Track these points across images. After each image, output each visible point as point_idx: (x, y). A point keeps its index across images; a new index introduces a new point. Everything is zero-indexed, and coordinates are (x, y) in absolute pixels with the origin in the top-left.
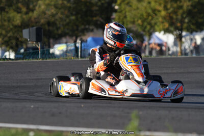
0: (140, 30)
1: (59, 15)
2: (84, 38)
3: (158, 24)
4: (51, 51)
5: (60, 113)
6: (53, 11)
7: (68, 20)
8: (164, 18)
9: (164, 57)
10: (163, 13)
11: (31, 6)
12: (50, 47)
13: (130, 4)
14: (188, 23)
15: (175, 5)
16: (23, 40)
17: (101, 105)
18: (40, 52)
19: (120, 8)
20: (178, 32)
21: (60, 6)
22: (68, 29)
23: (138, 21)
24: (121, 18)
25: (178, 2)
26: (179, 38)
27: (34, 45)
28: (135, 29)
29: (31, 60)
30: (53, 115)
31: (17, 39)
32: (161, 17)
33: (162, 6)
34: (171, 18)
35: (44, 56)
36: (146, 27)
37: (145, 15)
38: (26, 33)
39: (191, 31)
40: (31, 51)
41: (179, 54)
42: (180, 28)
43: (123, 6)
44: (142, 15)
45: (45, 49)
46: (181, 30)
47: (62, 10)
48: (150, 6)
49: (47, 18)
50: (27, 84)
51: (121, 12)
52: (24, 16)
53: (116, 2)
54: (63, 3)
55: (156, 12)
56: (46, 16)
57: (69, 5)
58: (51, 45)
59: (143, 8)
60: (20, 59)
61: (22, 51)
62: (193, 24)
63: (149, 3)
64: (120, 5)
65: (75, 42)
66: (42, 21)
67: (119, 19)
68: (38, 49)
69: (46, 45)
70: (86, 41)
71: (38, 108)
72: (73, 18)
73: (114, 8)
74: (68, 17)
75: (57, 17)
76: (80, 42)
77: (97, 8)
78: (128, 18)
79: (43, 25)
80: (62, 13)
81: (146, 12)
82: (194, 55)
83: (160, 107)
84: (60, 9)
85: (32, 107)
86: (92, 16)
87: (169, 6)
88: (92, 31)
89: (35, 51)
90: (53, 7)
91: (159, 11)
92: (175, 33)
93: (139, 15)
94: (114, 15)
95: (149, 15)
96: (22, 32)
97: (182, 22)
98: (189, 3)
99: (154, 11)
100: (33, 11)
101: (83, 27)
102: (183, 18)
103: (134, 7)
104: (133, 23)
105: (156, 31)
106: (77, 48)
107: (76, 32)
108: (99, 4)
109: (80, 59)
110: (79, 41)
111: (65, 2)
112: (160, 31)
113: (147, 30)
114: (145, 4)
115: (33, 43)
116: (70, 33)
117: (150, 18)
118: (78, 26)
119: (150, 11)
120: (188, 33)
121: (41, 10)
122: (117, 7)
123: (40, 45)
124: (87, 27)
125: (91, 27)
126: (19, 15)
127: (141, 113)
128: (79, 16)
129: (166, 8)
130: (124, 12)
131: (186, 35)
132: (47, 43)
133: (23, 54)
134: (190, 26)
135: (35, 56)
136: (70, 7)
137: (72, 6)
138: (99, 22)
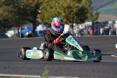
1: (10, 16)
2: (23, 27)
4: (6, 34)
5: (9, 67)
6: (7, 13)
7: (14, 18)
8: (64, 17)
10: (63, 14)
12: (5, 32)
13: (47, 10)
14: (76, 19)
15: (69, 10)
20: (71, 24)
21: (10, 11)
23: (50, 18)
24: (42, 17)
25: (71, 9)
26: (72, 27)
30: (5, 68)
32: (62, 16)
33: (63, 10)
34: (67, 17)
35: (2, 37)
39: (78, 23)
43: (43, 11)
44: (53, 15)
45: (2, 33)
46: (73, 23)
47: (12, 13)
48: (57, 11)
49: (3, 17)
51: (42, 14)
53: (39, 9)
54: (12, 9)
55: (60, 14)
56: (3, 16)
57: (15, 10)
58: (6, 31)
59: (53, 12)
62: (78, 20)
63: (56, 9)
64: (41, 10)
65: (18, 29)
66: (1, 19)
67: (41, 17)
70: (24, 29)
72: (17, 17)
73: (38, 12)
74: (14, 16)
75: (9, 17)
77: (29, 12)
78: (46, 17)
80: (11, 15)
81: (55, 14)
82: (79, 36)
83: (60, 63)
86: (27, 16)
87: (66, 11)
90: (6, 12)
91: (61, 13)
93: (51, 16)
94: (38, 16)
97: (73, 18)
98: (77, 9)
99: (59, 13)
103: (49, 11)
104: (48, 19)
106: (19, 32)
107: (19, 24)
108: (31, 10)
109: (20, 38)
110: (20, 29)
111: (13, 9)
114: (54, 10)
116: (16, 25)
118: (19, 21)
119: (57, 13)
120: (76, 24)
122: (40, 11)
124: (24, 21)
125: (27, 22)
127: (50, 66)
128: (20, 16)
129: (65, 12)
130: (43, 14)
131: (75, 26)
132: (4, 30)
136: (15, 12)
137: (17, 11)
138: (30, 19)
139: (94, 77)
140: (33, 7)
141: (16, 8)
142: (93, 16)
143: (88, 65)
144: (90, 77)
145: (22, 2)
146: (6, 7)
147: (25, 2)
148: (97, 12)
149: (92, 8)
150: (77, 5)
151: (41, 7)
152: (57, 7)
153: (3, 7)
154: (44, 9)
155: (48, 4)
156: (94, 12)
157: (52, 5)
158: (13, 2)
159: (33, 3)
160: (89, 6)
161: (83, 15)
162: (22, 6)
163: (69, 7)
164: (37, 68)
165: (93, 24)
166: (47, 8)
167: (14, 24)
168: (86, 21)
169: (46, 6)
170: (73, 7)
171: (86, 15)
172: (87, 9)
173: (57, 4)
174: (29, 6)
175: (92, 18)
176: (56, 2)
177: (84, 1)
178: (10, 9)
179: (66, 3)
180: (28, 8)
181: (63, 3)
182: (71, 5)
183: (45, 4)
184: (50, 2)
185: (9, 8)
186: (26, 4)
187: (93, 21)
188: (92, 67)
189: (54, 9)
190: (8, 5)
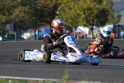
0: (70, 25)
2: (40, 29)
3: (80, 22)
4: (22, 36)
5: (26, 70)
6: (23, 14)
7: (31, 20)
8: (84, 19)
9: (83, 40)
10: (83, 16)
11: (11, 12)
13: (65, 11)
14: (96, 21)
15: (89, 12)
16: (6, 30)
17: (49, 66)
18: (15, 37)
19: (59, 13)
20: (91, 27)
21: (27, 12)
22: (31, 24)
23: (69, 20)
25: (91, 10)
26: (92, 29)
27: (12, 33)
28: (67, 25)
29: (11, 41)
30: (22, 71)
31: (3, 30)
32: (82, 18)
33: (83, 12)
34: (87, 19)
35: (18, 39)
36: (73, 24)
37: (73, 17)
38: (8, 27)
39: (98, 26)
40: (11, 36)
41: (92, 38)
42: (92, 24)
43: (61, 12)
44: (72, 17)
45: (18, 35)
46: (93, 25)
47: (28, 14)
48: (76, 12)
49: (19, 19)
50: (9, 54)
51: (60, 15)
52: (7, 17)
53: (57, 10)
54: (28, 10)
55: (79, 16)
56: (19, 17)
57: (32, 11)
58: (22, 33)
59: (72, 13)
60: (5, 41)
61: (6, 36)
62: (99, 22)
63: (75, 10)
64: (59, 11)
65: (35, 32)
66: (17, 20)
68: (15, 35)
69: (19, 33)
70: (41, 31)
71: (14, 67)
72: (34, 18)
73: (56, 13)
74: (31, 18)
75: (25, 18)
76: (37, 31)
77: (47, 13)
78: (64, 19)
79: (17, 22)
80: (28, 16)
81: (74, 16)
83: (80, 67)
84: (27, 13)
85: (11, 66)
86: (44, 18)
87: (86, 12)
88: (44, 25)
89: (13, 36)
90: (23, 12)
91: (81, 15)
92: (89, 27)
93: (70, 17)
94: (56, 17)
95: (75, 17)
96: (6, 26)
97: (93, 21)
98: (97, 11)
99: (78, 15)
100: (12, 14)
101: (39, 23)
102: (94, 19)
103: (67, 13)
104: (67, 21)
105: (79, 26)
106: (36, 35)
107: (35, 26)
108: (48, 11)
109: (37, 41)
111: (30, 10)
112: (81, 26)
113: (74, 25)
115: (12, 32)
116: (32, 27)
117: (76, 19)
118: (36, 23)
119: (76, 15)
120: (97, 27)
121: (16, 14)
122: (58, 13)
123: (15, 33)
124: (42, 23)
125: (44, 24)
126: (5, 17)
127: (70, 70)
128: (38, 17)
130: (61, 15)
131: (95, 28)
132: (20, 32)
133: (6, 38)
134: (97, 23)
135: (13, 39)
136: (32, 13)
137: (34, 12)
138: (48, 21)
139: (117, 82)
140: (51, 8)
141: (33, 9)
142: (114, 19)
143: (110, 69)
144: (113, 82)
145: (39, 3)
146: (23, 8)
147: (42, 3)
148: (119, 14)
149: (114, 10)
150: (97, 6)
151: (59, 9)
152: (77, 8)
153: (19, 7)
154: (63, 10)
155: (66, 5)
156: (116, 15)
157: (71, 6)
158: (30, 2)
159: (51, 4)
160: (111, 8)
161: (104, 18)
162: (39, 6)
163: (89, 9)
164: (56, 72)
165: (114, 27)
166: (66, 9)
167: (30, 26)
168: (107, 23)
169: (65, 7)
170: (93, 9)
171: (108, 17)
172: (108, 11)
173: (76, 5)
174: (47, 7)
175: (114, 20)
176: (75, 3)
177: (105, 3)
178: (27, 10)
179: (86, 5)
180: (45, 9)
181: (83, 4)
182: (92, 6)
183: (63, 5)
184: (69, 3)
185: (25, 9)
186: (44, 5)
187: (114, 24)
188: (114, 72)
189: (73, 10)
190: (25, 5)
